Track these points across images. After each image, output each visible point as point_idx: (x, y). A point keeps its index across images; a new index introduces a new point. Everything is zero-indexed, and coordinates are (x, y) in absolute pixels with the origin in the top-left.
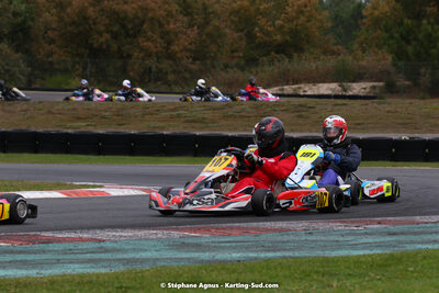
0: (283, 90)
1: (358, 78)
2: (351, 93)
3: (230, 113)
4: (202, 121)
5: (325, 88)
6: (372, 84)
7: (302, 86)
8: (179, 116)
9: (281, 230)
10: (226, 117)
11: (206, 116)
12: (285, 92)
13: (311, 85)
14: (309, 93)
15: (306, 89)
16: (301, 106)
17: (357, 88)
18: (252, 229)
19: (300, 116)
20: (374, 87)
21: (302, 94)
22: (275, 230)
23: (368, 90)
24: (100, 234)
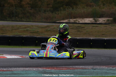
0: (70, 21)
1: (101, 16)
2: (98, 22)
3: (49, 29)
4: (37, 32)
5: (87, 20)
6: (108, 19)
7: (78, 19)
8: (27, 30)
9: (82, 69)
10: (47, 31)
11: (38, 30)
12: (71, 22)
13: (81, 19)
14: (81, 22)
15: (80, 20)
16: (79, 27)
17: (101, 20)
18: (71, 68)
19: (78, 31)
20: (108, 20)
21: (78, 22)
22: (80, 69)
23: (106, 21)
24: (10, 69)
